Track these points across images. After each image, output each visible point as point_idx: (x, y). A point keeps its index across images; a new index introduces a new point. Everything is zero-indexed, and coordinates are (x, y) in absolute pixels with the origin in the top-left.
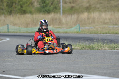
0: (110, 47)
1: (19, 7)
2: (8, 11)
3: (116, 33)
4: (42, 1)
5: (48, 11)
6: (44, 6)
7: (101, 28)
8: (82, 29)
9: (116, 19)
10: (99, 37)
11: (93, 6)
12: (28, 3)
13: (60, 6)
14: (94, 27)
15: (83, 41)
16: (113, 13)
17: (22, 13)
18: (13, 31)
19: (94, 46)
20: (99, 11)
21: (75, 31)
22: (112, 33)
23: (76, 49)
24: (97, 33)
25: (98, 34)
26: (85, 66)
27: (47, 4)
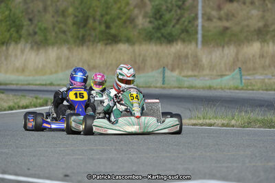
1: (103, 27)
2: (78, 38)
4: (156, 14)
5: (167, 36)
6: (159, 25)
8: (245, 79)
12: (124, 18)
13: (197, 26)
15: (249, 109)
17: (110, 41)
21: (232, 84)
23: (233, 126)
26: (254, 166)
27: (167, 22)
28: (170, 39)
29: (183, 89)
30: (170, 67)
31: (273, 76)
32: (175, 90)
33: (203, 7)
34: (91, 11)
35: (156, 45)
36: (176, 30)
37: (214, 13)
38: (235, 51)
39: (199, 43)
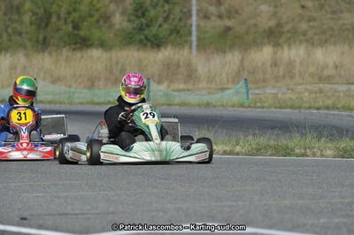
0: (338, 149)
1: (70, 28)
2: (38, 41)
4: (137, 11)
5: (153, 39)
6: (142, 24)
7: (311, 92)
8: (252, 94)
10: (304, 119)
11: (289, 27)
12: (97, 16)
13: (191, 25)
14: (292, 90)
15: (257, 132)
16: (346, 47)
17: (78, 45)
18: (50, 98)
19: (291, 145)
20: (307, 41)
21: (235, 99)
22: (344, 108)
23: (238, 154)
24: (300, 107)
25: (303, 111)
26: (265, 205)
27: (151, 21)
28: (156, 43)
29: (174, 107)
30: (156, 78)
31: (288, 89)
32: (164, 107)
34: (54, 6)
35: (138, 50)
36: (163, 31)
37: (212, 9)
38: (240, 57)
39: (194, 47)
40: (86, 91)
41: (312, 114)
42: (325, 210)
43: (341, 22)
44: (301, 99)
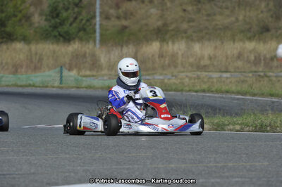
0: (213, 124)
3: (227, 92)
4: (51, 12)
5: (64, 35)
6: (56, 23)
7: (190, 78)
8: (144, 79)
9: (227, 58)
10: (186, 99)
11: (173, 27)
12: (20, 16)
13: (95, 24)
14: (176, 76)
16: (218, 43)
17: (5, 39)
20: (187, 38)
22: (217, 92)
24: (182, 90)
25: (184, 93)
26: (155, 168)
27: (64, 21)
28: (67, 38)
29: (82, 89)
30: (67, 66)
31: (173, 76)
32: (73, 89)
33: (101, 5)
35: (53, 43)
36: (73, 29)
37: (112, 11)
38: (134, 50)
39: (98, 42)
40: (11, 76)
41: (192, 96)
42: (203, 173)
43: (214, 23)
44: (183, 83)
